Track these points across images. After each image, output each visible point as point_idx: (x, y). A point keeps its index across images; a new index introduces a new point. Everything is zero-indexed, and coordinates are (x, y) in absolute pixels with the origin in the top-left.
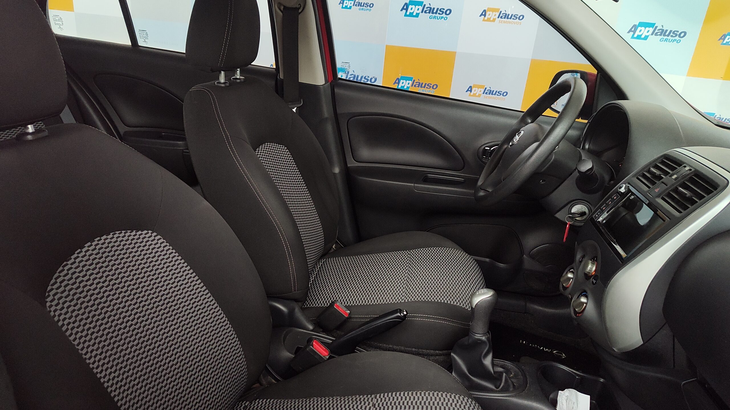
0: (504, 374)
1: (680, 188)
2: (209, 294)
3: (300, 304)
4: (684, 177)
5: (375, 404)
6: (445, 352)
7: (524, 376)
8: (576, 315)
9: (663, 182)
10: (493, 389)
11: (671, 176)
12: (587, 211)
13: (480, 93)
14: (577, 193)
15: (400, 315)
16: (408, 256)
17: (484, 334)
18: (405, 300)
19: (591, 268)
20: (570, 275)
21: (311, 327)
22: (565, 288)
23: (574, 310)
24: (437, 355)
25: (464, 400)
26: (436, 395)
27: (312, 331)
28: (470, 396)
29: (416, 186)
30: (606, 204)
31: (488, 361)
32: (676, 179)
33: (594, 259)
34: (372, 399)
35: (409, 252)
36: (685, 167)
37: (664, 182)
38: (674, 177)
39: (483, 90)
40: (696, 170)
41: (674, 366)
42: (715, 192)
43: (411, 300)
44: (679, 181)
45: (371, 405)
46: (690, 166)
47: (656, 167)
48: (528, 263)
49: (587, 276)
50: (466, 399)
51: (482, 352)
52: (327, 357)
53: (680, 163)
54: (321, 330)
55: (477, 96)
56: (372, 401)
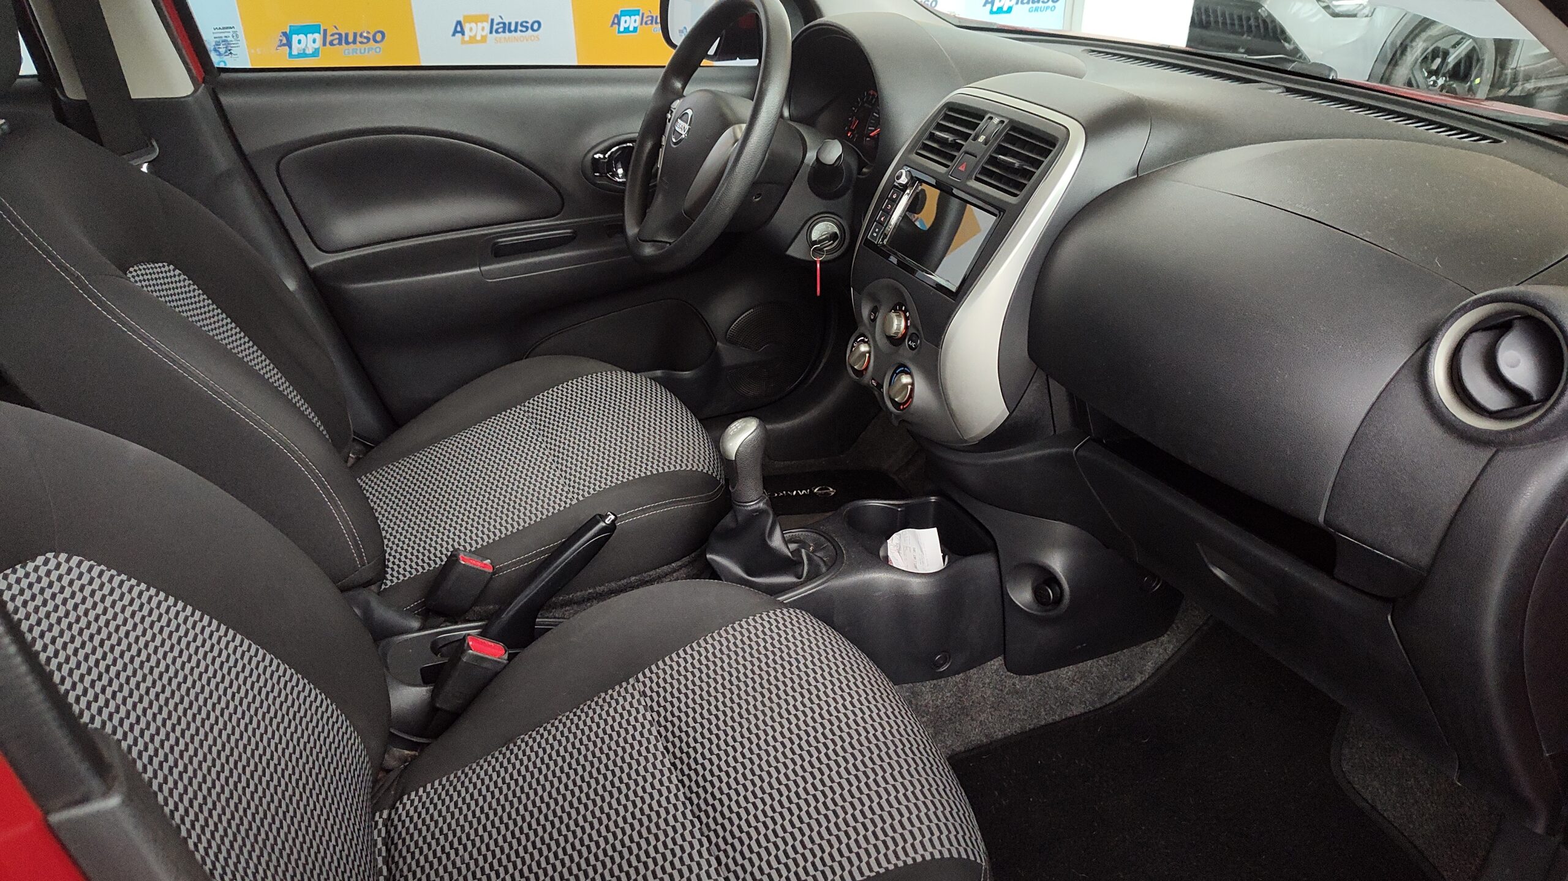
0: (803, 550)
1: (1000, 156)
2: (239, 637)
3: (374, 588)
4: (998, 135)
5: (644, 692)
6: (686, 559)
7: (831, 540)
8: (899, 409)
9: (967, 153)
10: (794, 583)
11: (975, 139)
12: (836, 230)
13: (484, 33)
14: (817, 204)
15: (604, 524)
16: (526, 414)
17: (760, 499)
18: (577, 499)
19: (898, 324)
20: (864, 348)
21: (416, 624)
22: (860, 373)
23: (893, 401)
24: (675, 571)
25: (777, 616)
26: (738, 629)
27: (420, 630)
28: (782, 605)
29: (485, 271)
30: (883, 210)
31: (777, 541)
32: (986, 142)
33: (898, 306)
34: (633, 686)
35: (523, 408)
36: (991, 118)
37: (970, 151)
38: (982, 139)
39: (487, 26)
40: (1011, 121)
41: (1055, 431)
42: (1055, 150)
43: (589, 493)
44: (992, 144)
45: (637, 696)
46: (998, 115)
47: (940, 127)
48: (729, 355)
49: (895, 341)
50: (778, 612)
51: (764, 530)
52: (506, 656)
53: (980, 113)
54: (442, 619)
55: (478, 42)
56: (634, 689)
